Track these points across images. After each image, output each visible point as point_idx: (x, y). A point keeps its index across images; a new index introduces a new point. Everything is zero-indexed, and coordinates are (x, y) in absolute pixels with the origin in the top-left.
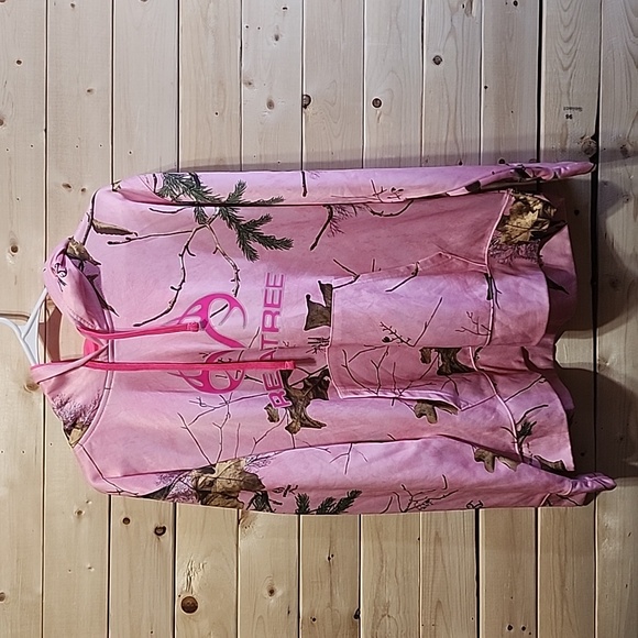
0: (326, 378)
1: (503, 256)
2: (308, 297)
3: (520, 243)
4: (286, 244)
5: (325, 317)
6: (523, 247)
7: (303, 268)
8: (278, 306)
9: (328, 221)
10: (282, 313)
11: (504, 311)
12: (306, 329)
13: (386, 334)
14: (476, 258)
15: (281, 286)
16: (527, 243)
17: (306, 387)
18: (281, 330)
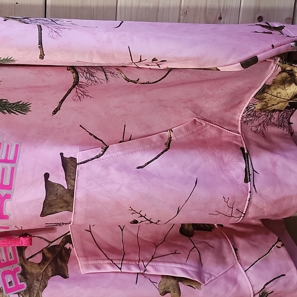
0: (68, 246)
1: (256, 123)
2: (47, 176)
3: (274, 111)
4: (22, 108)
5: (66, 202)
6: (276, 115)
7: (43, 135)
8: (9, 187)
9: (74, 87)
10: (14, 197)
11: (260, 195)
12: (43, 215)
13: (136, 217)
14: (230, 124)
15: (14, 161)
16: (280, 111)
17: (45, 258)
18: (11, 217)
